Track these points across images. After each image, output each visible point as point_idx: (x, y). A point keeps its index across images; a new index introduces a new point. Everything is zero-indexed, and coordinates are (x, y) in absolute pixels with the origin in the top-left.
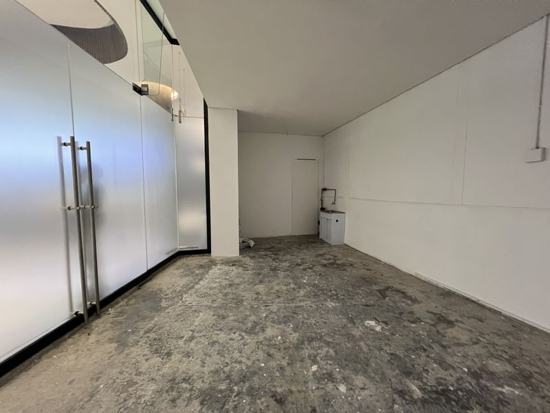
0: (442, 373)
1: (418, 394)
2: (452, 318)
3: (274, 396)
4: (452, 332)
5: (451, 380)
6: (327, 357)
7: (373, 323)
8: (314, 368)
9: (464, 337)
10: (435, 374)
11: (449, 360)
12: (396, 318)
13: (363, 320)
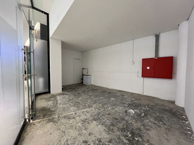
0: (128, 102)
1: (127, 106)
2: (123, 95)
3: (107, 114)
4: (125, 97)
5: (129, 103)
6: (110, 106)
7: (112, 99)
8: (110, 108)
9: (127, 97)
10: (127, 103)
11: (127, 100)
12: (115, 97)
13: (110, 99)
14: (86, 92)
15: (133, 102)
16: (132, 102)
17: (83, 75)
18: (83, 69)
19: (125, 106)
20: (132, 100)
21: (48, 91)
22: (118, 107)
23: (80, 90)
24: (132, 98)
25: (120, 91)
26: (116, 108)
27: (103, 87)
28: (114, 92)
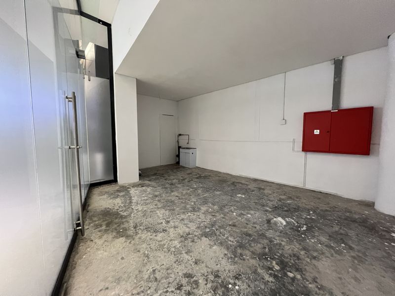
0: (272, 203)
1: (270, 210)
2: (263, 187)
3: (230, 225)
4: (266, 192)
5: (275, 204)
6: (235, 209)
7: (240, 195)
8: (235, 214)
9: (270, 192)
10: (270, 204)
11: (271, 199)
12: (246, 191)
13: (236, 195)
14: (186, 181)
15: (283, 203)
16: (280, 203)
17: (179, 147)
18: (180, 135)
19: (267, 211)
20: (280, 198)
21: (112, 178)
22: (252, 212)
23: (174, 178)
24: (280, 195)
25: (255, 180)
26: (248, 213)
27: (220, 173)
28: (243, 182)
